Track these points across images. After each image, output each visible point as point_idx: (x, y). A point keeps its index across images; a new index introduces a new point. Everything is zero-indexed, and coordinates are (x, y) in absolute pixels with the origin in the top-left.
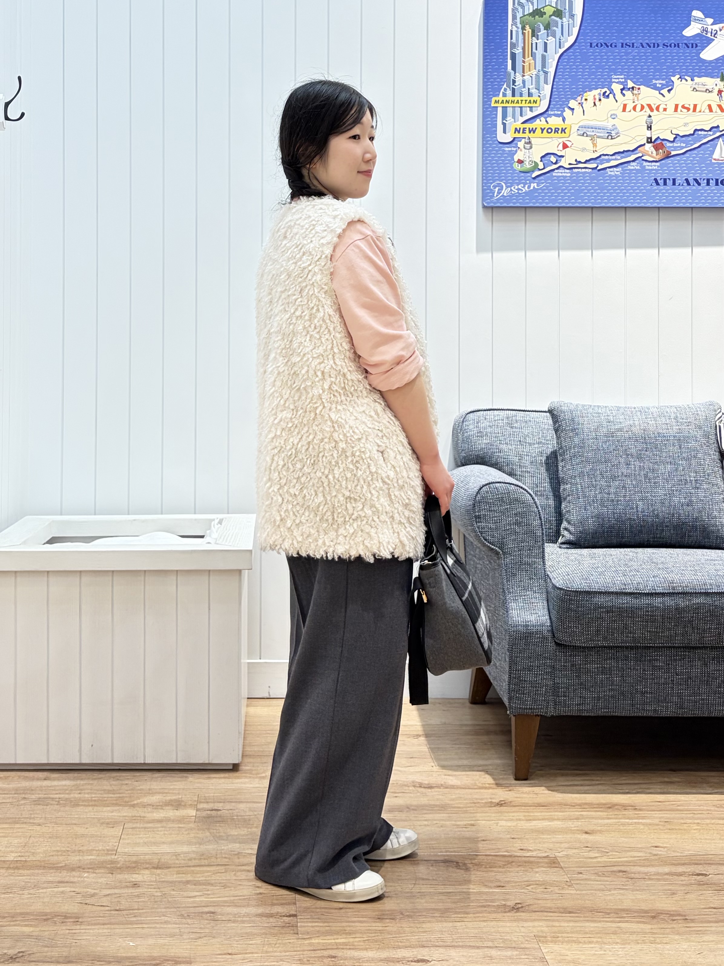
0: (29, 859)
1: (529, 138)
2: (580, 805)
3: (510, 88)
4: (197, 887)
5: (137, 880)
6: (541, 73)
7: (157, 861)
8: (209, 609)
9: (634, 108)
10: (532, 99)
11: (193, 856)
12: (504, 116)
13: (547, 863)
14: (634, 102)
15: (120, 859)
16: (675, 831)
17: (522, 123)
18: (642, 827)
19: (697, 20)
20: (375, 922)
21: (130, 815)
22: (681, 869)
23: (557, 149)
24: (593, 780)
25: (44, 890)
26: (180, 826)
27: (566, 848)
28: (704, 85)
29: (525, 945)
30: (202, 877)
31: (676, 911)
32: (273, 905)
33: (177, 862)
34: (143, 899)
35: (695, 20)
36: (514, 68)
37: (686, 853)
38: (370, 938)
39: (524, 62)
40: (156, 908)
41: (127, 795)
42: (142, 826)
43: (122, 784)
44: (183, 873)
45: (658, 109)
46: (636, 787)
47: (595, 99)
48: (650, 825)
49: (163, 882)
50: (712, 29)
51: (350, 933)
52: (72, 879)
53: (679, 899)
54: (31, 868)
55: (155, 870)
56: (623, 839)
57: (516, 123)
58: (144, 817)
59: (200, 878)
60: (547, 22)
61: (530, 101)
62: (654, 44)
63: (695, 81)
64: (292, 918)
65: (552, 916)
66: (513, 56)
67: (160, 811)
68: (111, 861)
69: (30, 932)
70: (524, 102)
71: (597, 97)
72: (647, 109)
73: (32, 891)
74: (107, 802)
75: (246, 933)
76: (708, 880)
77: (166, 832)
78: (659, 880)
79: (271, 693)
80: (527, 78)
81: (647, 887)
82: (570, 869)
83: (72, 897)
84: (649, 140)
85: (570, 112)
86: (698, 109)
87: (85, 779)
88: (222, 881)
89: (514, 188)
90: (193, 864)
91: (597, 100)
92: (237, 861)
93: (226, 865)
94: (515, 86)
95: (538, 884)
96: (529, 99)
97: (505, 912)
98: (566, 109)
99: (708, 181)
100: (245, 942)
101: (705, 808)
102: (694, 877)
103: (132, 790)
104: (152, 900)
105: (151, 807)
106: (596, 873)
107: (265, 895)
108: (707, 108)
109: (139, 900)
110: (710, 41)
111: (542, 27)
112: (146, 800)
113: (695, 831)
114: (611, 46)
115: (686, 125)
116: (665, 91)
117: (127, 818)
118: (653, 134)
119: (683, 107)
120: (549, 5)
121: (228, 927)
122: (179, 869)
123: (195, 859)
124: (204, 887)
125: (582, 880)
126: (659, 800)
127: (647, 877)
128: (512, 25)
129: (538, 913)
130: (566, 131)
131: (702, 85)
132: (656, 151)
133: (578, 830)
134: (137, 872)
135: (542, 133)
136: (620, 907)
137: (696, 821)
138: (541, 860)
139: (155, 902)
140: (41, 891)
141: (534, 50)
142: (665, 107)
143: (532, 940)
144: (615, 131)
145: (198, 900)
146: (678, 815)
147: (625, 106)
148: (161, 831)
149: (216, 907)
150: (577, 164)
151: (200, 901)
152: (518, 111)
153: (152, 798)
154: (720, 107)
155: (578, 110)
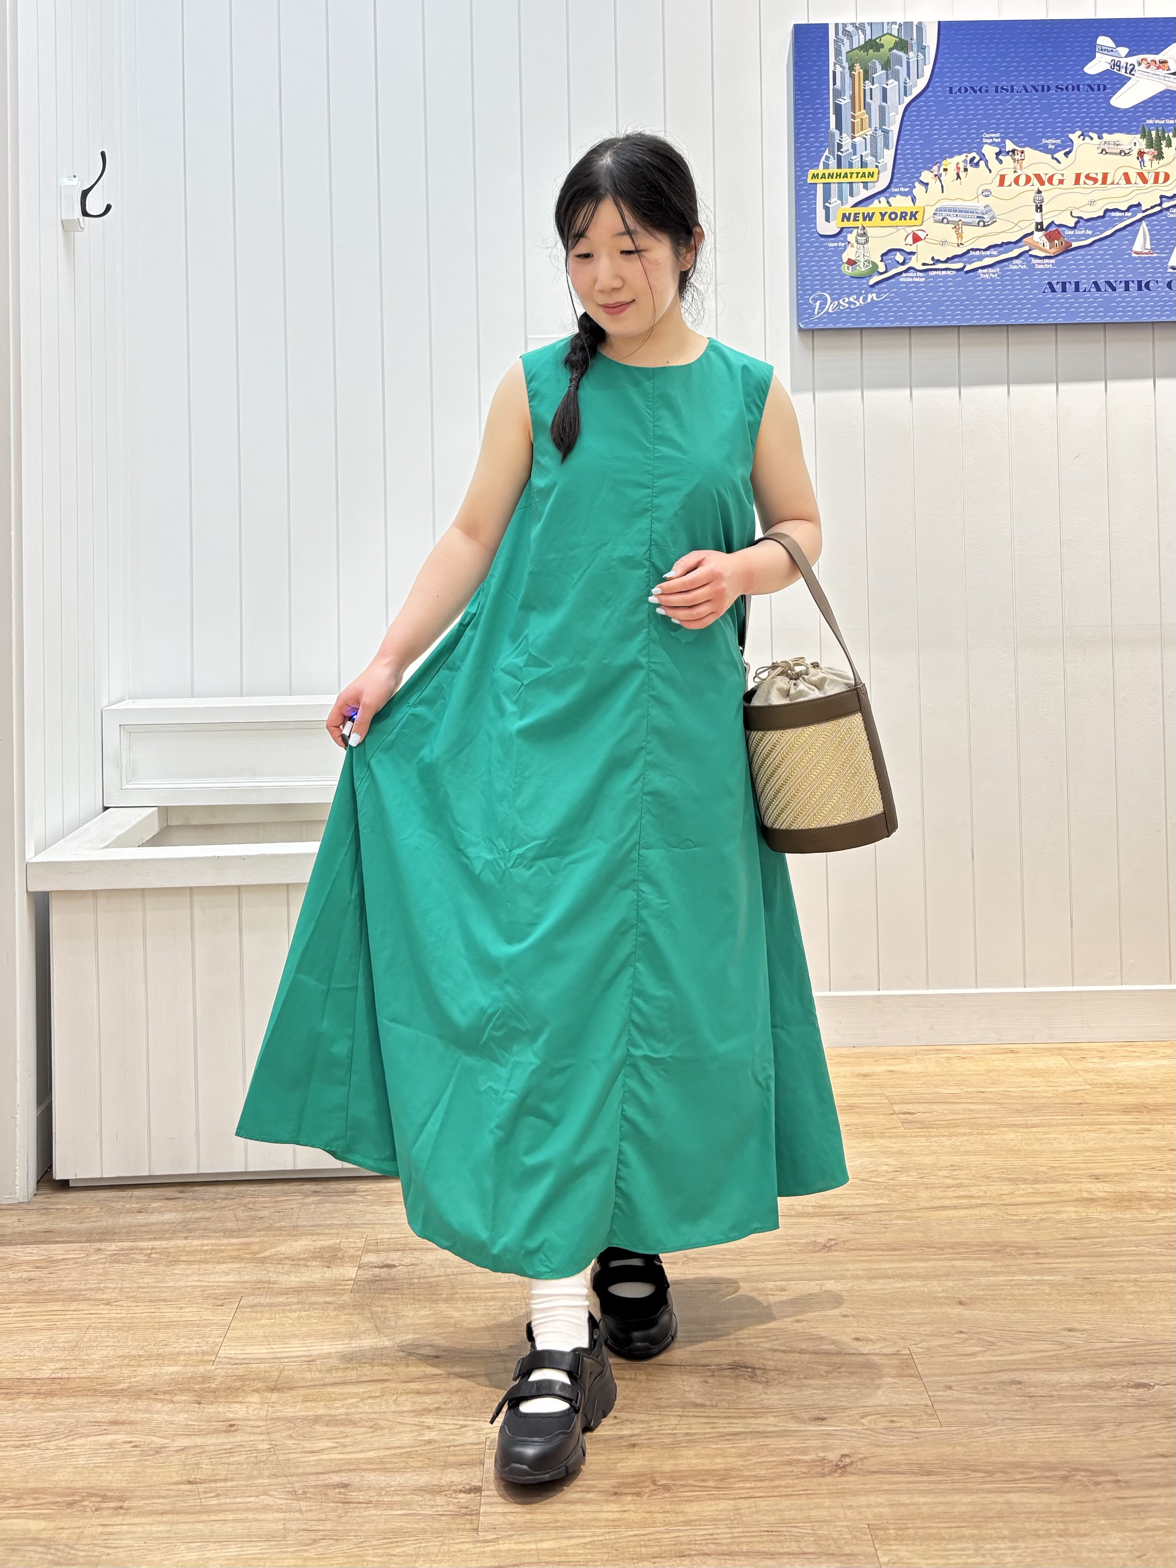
0: (74, 1375)
1: (864, 228)
3: (833, 156)
4: (330, 1429)
6: (879, 133)
7: (277, 1374)
9: (1016, 181)
10: (866, 171)
11: (336, 1362)
12: (827, 197)
13: (897, 1368)
14: (1015, 172)
15: (218, 1371)
17: (853, 206)
18: (1048, 1290)
20: (608, 1501)
21: (254, 1279)
22: (1109, 1375)
23: (904, 243)
25: (82, 1441)
26: (328, 1299)
27: (928, 1335)
28: (1118, 145)
29: (852, 1547)
30: (342, 1406)
31: (1102, 1464)
32: (447, 1465)
33: (308, 1375)
34: (237, 1459)
35: (1102, 50)
36: (839, 126)
37: (1118, 1342)
38: (596, 1538)
39: (853, 117)
41: (257, 1240)
42: (266, 1301)
43: (255, 1218)
44: (314, 1400)
45: (1050, 180)
47: (958, 168)
48: (1061, 1285)
49: (278, 1419)
50: (1127, 64)
51: (564, 1528)
52: (134, 1417)
54: (73, 1393)
55: (269, 1395)
56: (1020, 1316)
57: (845, 206)
58: (275, 1283)
59: (339, 1410)
60: (886, 59)
61: (864, 173)
62: (1043, 87)
63: (1105, 140)
64: (473, 1495)
66: (838, 109)
67: (303, 1269)
69: (39, 1531)
70: (854, 175)
71: (962, 166)
72: (1034, 181)
73: (62, 1443)
74: (224, 1254)
75: (393, 1531)
76: (1153, 1396)
77: (303, 1314)
80: (858, 140)
82: (934, 1379)
83: (124, 1454)
84: (1039, 227)
85: (923, 188)
86: (1109, 181)
87: (201, 1209)
88: (373, 1416)
89: (844, 301)
90: (332, 1380)
91: (962, 169)
92: (403, 1371)
94: (842, 152)
95: (881, 1412)
96: (862, 171)
97: (824, 1475)
98: (917, 184)
99: (1127, 284)
100: (388, 1551)
102: (1131, 1390)
104: (252, 1460)
105: (290, 1262)
106: (974, 1388)
107: (436, 1445)
108: (1123, 177)
109: (231, 1460)
110: (1124, 81)
111: (879, 66)
112: (284, 1248)
114: (980, 90)
115: (1092, 203)
116: (1060, 155)
117: (248, 1285)
118: (1044, 217)
120: (888, 34)
121: (365, 1517)
122: (309, 1391)
123: (337, 1369)
124: (342, 1429)
125: (952, 1401)
127: (1055, 1393)
128: (835, 63)
129: (879, 1476)
130: (917, 216)
131: (1115, 144)
132: (1050, 242)
133: (948, 1298)
134: (240, 1399)
135: (882, 220)
138: (888, 1362)
140: (78, 1442)
141: (868, 100)
142: (1061, 178)
143: (865, 1537)
144: (990, 215)
145: (325, 1457)
147: (1002, 178)
148: (295, 1311)
149: (353, 1473)
150: (934, 264)
151: (330, 1460)
152: (846, 188)
153: (295, 1244)
154: (1141, 175)
155: (934, 185)
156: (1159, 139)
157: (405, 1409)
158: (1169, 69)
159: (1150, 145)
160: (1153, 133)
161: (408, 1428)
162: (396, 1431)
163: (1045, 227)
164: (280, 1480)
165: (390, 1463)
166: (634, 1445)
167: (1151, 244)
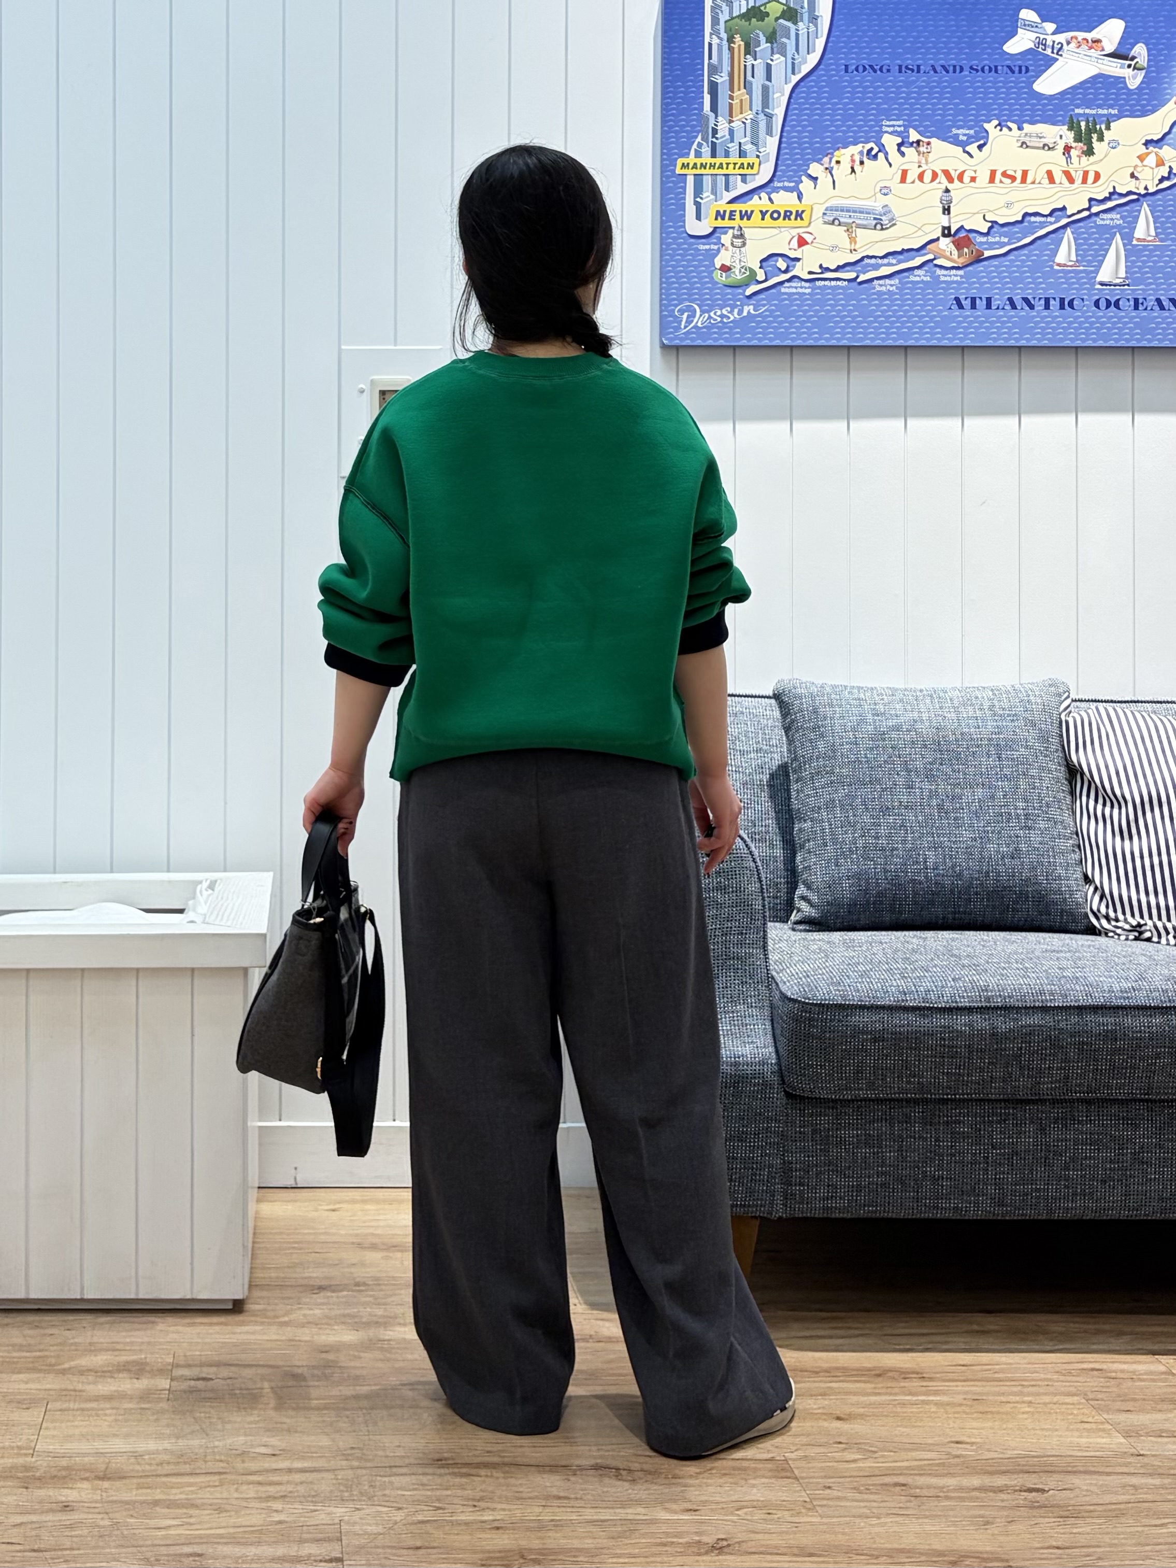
1: (741, 228)
2: (826, 1371)
3: (707, 143)
4: (172, 1511)
5: (70, 1499)
6: (762, 116)
7: (103, 1467)
8: (193, 1035)
9: (921, 177)
10: (745, 161)
11: (166, 1457)
12: (698, 191)
13: (771, 1470)
14: (920, 166)
15: (39, 1463)
16: (990, 1416)
17: (728, 203)
18: (934, 1409)
19: (1029, 26)
21: (57, 1387)
22: (1000, 1481)
23: (787, 247)
24: (849, 1328)
26: (143, 1406)
27: (803, 1445)
28: (1041, 138)
30: (181, 1493)
31: (992, 1553)
32: (302, 1541)
33: (138, 1467)
34: (80, 1532)
35: (1025, 25)
36: (714, 108)
37: (1009, 1454)
39: (731, 98)
40: (103, 1548)
41: (52, 1354)
42: (76, 1406)
43: (45, 1335)
44: (149, 1488)
45: (961, 177)
46: (923, 1340)
47: (853, 161)
48: (948, 1404)
49: (114, 1502)
50: (1054, 42)
53: (996, 1532)
55: (100, 1482)
56: (903, 1430)
57: (719, 203)
58: (81, 1391)
59: (176, 1495)
60: (771, 30)
61: (742, 164)
63: (1025, 131)
64: (334, 1564)
65: (778, 1562)
66: (714, 88)
67: (109, 1380)
68: (25, 1467)
70: (731, 166)
71: (857, 158)
72: (942, 178)
74: (19, 1366)
76: (1047, 1499)
77: (120, 1418)
78: (962, 1499)
79: (298, 1179)
80: (736, 124)
81: (942, 1511)
82: (811, 1480)
84: (946, 232)
85: (811, 183)
86: (1029, 179)
88: (216, 1501)
90: (165, 1472)
91: (858, 162)
92: (239, 1465)
93: (220, 1473)
94: (717, 139)
95: (756, 1506)
96: (740, 161)
97: (699, 1554)
98: (804, 178)
99: (1047, 300)
101: (1042, 1376)
102: (1023, 1493)
103: (60, 1344)
104: (96, 1533)
105: (94, 1374)
106: (854, 1488)
107: (288, 1525)
108: (1046, 176)
109: (73, 1533)
110: (1049, 62)
111: (762, 39)
112: (84, 1362)
113: (1025, 1416)
114: (881, 70)
115: (1008, 205)
116: (972, 148)
117: (52, 1393)
118: (952, 221)
119: (1004, 174)
122: (142, 1480)
123: (169, 1463)
124: (185, 1511)
125: (832, 1499)
126: (962, 1363)
127: (941, 1494)
128: (711, 34)
129: (757, 1556)
130: (804, 215)
131: (1038, 137)
132: (958, 250)
133: (824, 1414)
134: (70, 1486)
135: (763, 219)
136: (896, 1546)
137: (1026, 1399)
138: (761, 1466)
139: (101, 1536)
141: (749, 78)
142: (973, 174)
144: (889, 216)
145: (172, 1532)
146: (997, 1389)
147: (904, 173)
148: (110, 1415)
149: (204, 1546)
150: (822, 273)
151: (179, 1535)
152: (721, 181)
153: (92, 1358)
154: (1067, 174)
155: (824, 179)
156: (1089, 131)
157: (248, 1496)
158: (1103, 50)
159: (1078, 139)
160: (1083, 124)
161: (254, 1511)
162: (243, 1513)
163: (952, 232)
164: (130, 1550)
165: (242, 1538)
166: (498, 1528)
167: (1077, 256)
